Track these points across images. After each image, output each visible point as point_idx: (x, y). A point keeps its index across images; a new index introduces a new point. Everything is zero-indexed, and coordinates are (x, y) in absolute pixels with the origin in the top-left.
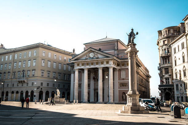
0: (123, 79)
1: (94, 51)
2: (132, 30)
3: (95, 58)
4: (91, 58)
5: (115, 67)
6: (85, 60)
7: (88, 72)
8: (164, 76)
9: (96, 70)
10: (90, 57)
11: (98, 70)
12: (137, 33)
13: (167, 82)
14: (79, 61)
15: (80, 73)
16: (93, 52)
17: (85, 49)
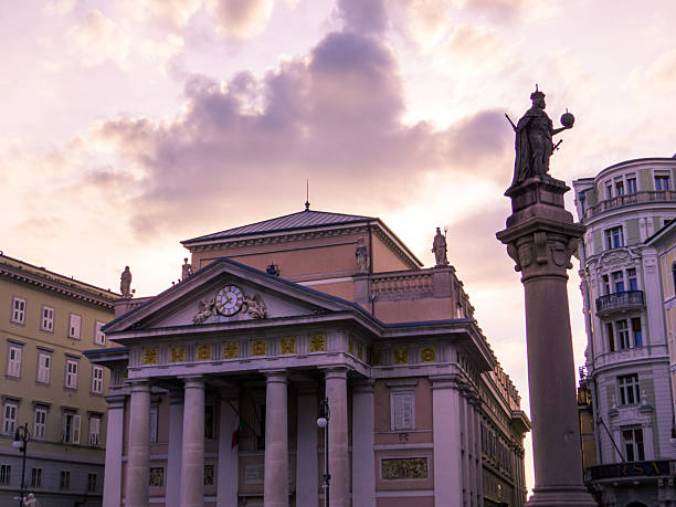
0: (404, 435)
1: (241, 281)
2: (538, 98)
3: (247, 317)
4: (223, 320)
5: (359, 369)
6: (194, 326)
7: (206, 401)
8: (613, 414)
9: (250, 387)
10: (219, 314)
11: (264, 388)
12: (568, 121)
13: (630, 447)
14: (153, 334)
15: (160, 401)
16: (239, 282)
17: (185, 267)
